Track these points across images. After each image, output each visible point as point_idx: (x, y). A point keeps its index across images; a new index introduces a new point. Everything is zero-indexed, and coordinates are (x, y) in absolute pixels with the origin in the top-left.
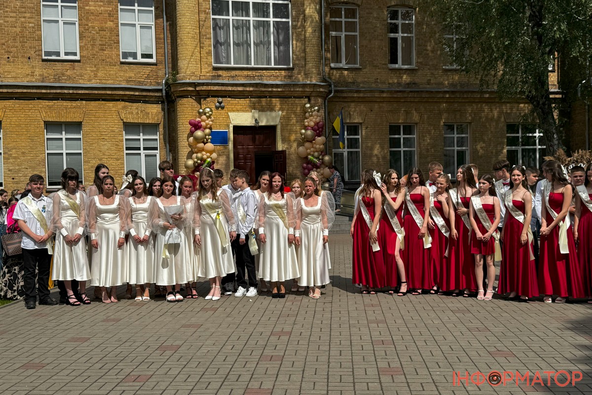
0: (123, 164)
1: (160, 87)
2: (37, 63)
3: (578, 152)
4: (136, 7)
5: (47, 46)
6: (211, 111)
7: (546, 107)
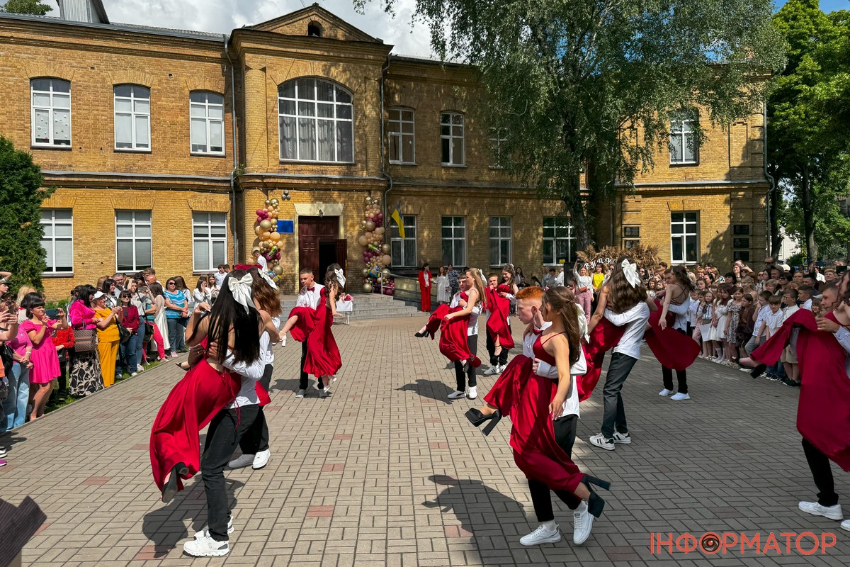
0: (191, 250)
1: (229, 179)
2: (109, 154)
3: (605, 248)
4: (207, 104)
5: (119, 137)
6: (278, 202)
7: (578, 206)
